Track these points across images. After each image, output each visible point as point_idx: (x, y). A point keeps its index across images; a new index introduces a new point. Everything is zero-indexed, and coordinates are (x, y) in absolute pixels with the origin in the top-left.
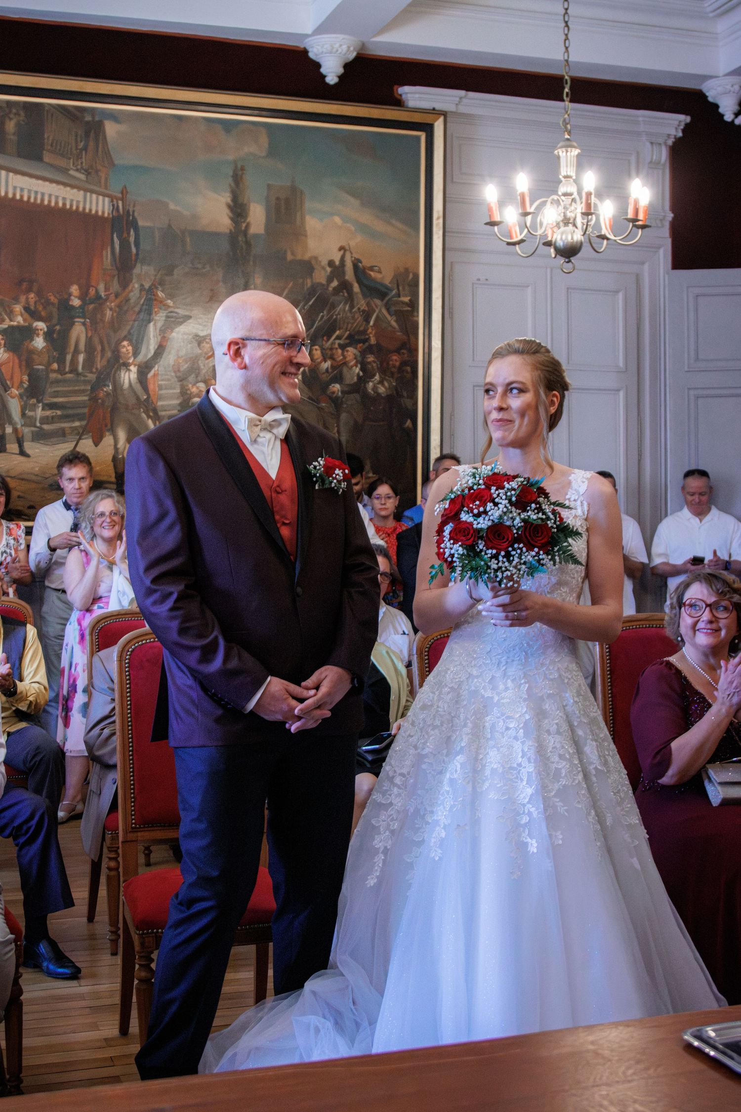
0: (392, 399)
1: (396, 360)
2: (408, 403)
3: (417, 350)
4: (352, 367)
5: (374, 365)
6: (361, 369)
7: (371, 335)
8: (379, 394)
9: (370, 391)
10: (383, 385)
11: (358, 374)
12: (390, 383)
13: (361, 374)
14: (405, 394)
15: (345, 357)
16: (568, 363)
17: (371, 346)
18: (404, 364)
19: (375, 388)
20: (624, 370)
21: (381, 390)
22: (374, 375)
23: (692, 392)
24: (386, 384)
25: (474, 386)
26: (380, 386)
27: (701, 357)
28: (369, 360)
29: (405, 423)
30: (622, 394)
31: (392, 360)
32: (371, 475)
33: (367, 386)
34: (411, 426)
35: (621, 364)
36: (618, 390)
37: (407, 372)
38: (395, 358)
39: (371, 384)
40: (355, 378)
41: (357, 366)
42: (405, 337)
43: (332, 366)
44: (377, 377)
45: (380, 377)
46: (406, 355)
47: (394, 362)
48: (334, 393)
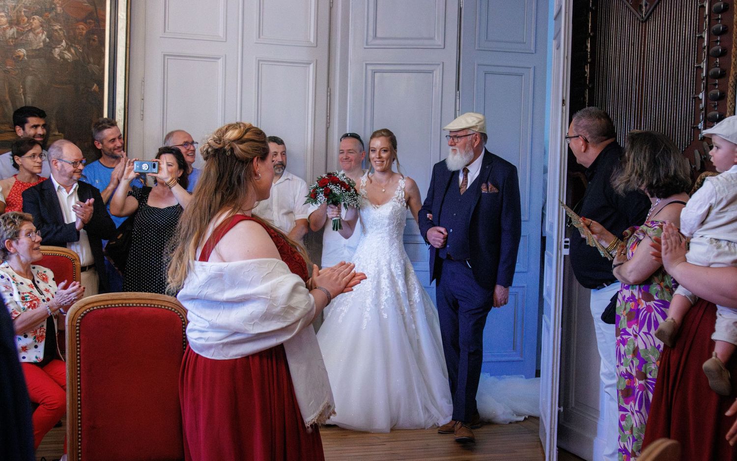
0: (79, 66)
1: (83, 29)
2: (95, 68)
3: (104, 21)
4: (38, 33)
5: (61, 32)
6: (49, 36)
7: (58, 5)
8: (65, 60)
9: (56, 56)
10: (69, 51)
11: (44, 41)
12: (76, 49)
13: (48, 40)
14: (92, 60)
15: (31, 24)
16: (259, 37)
17: (57, 14)
18: (91, 32)
19: (61, 55)
20: (315, 45)
21: (68, 55)
22: (62, 41)
23: (370, 68)
24: (73, 51)
25: (164, 55)
26: (66, 52)
27: (378, 35)
28: (56, 28)
29: (93, 87)
30: (312, 67)
31: (79, 29)
32: (57, 133)
33: (53, 52)
34: (97, 90)
35: (312, 40)
36: (310, 64)
37: (94, 40)
38: (81, 26)
39: (57, 50)
40: (42, 44)
41: (43, 33)
42: (91, 8)
43: (17, 32)
44: (64, 44)
45: (67, 44)
46: (93, 25)
47: (81, 31)
48: (19, 57)
